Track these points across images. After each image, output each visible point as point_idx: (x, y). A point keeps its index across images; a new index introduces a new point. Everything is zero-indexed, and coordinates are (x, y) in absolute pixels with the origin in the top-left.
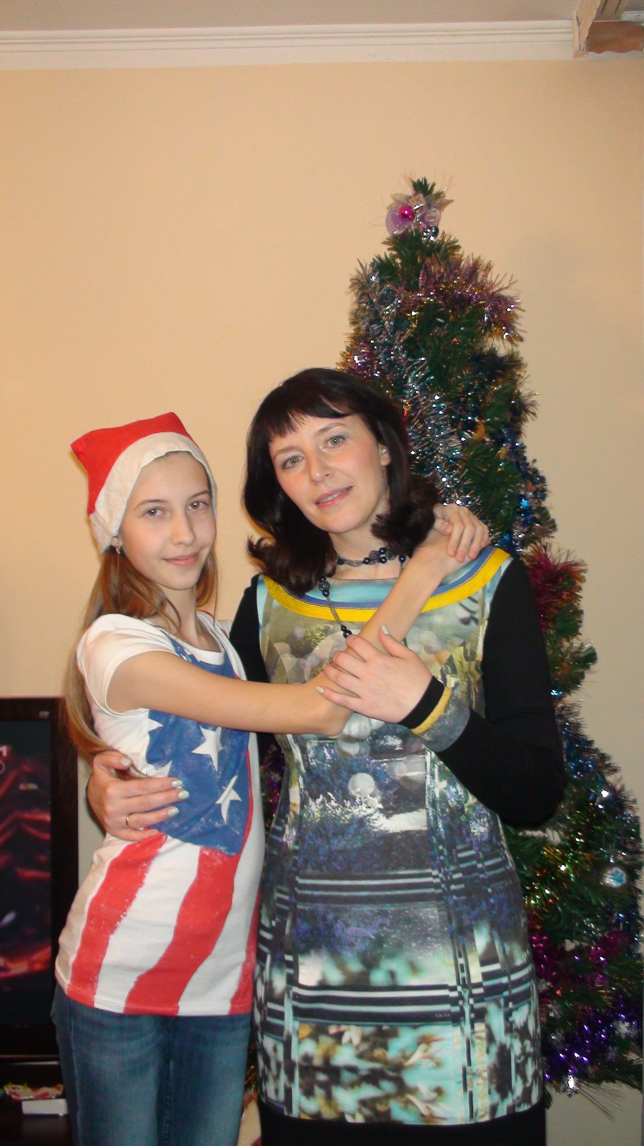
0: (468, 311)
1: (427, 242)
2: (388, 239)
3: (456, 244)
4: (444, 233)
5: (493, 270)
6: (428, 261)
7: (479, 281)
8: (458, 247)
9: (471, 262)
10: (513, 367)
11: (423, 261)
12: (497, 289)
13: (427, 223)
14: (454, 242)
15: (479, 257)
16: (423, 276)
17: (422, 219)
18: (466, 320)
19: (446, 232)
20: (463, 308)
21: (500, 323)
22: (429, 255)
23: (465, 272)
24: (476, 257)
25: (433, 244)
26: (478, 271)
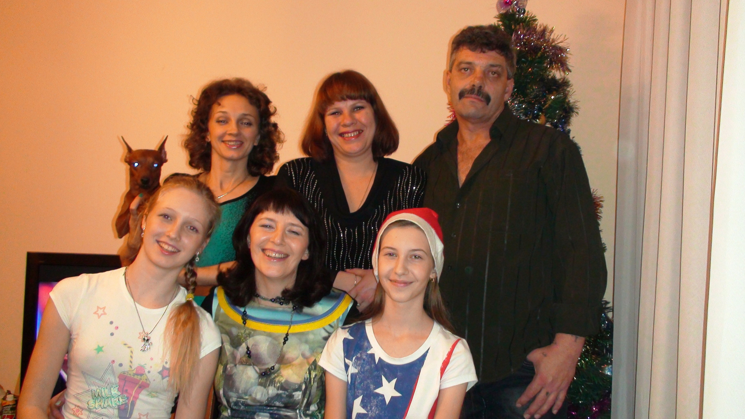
0: (539, 55)
1: (519, 17)
2: (498, 15)
3: (535, 18)
4: (528, 12)
5: (554, 32)
6: (518, 27)
7: (546, 38)
8: (536, 20)
9: (542, 28)
10: (564, 86)
11: (515, 26)
12: (556, 42)
13: (519, 7)
14: (533, 17)
15: (547, 25)
16: (515, 36)
17: (516, 4)
18: (538, 60)
19: (530, 12)
20: (536, 53)
21: (557, 62)
22: (519, 24)
23: (538, 33)
24: (545, 25)
25: (522, 18)
26: (546, 32)
